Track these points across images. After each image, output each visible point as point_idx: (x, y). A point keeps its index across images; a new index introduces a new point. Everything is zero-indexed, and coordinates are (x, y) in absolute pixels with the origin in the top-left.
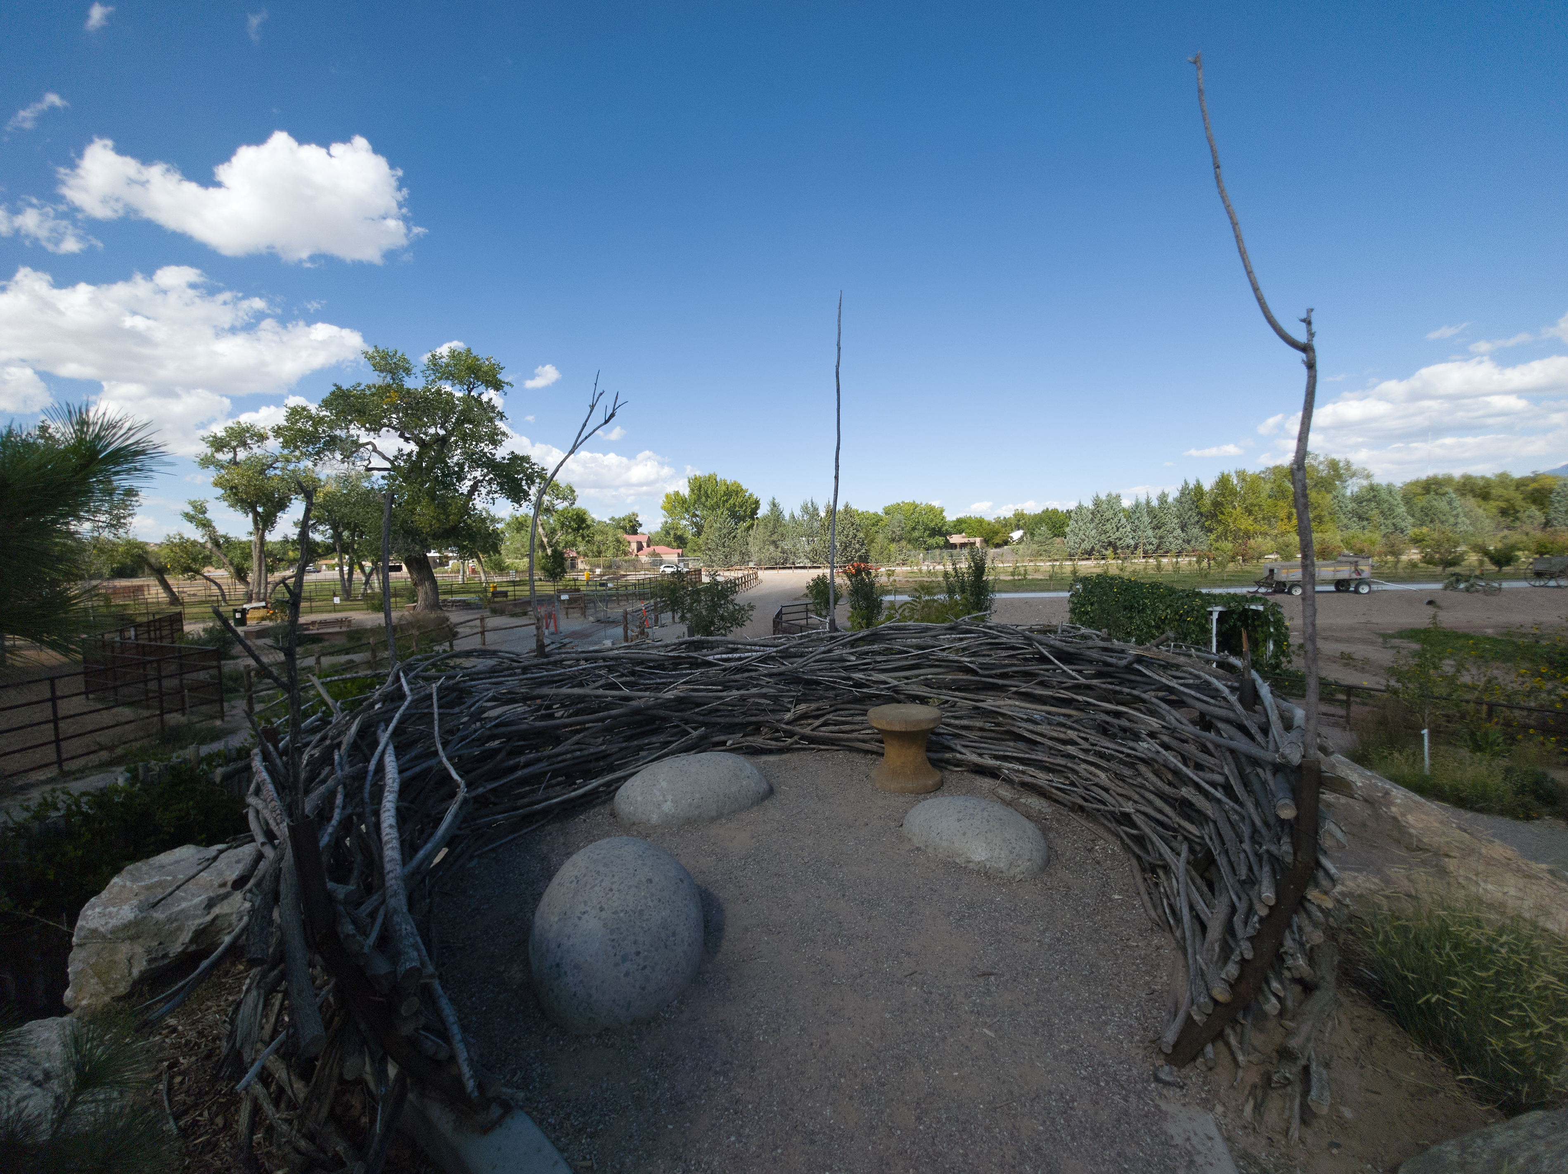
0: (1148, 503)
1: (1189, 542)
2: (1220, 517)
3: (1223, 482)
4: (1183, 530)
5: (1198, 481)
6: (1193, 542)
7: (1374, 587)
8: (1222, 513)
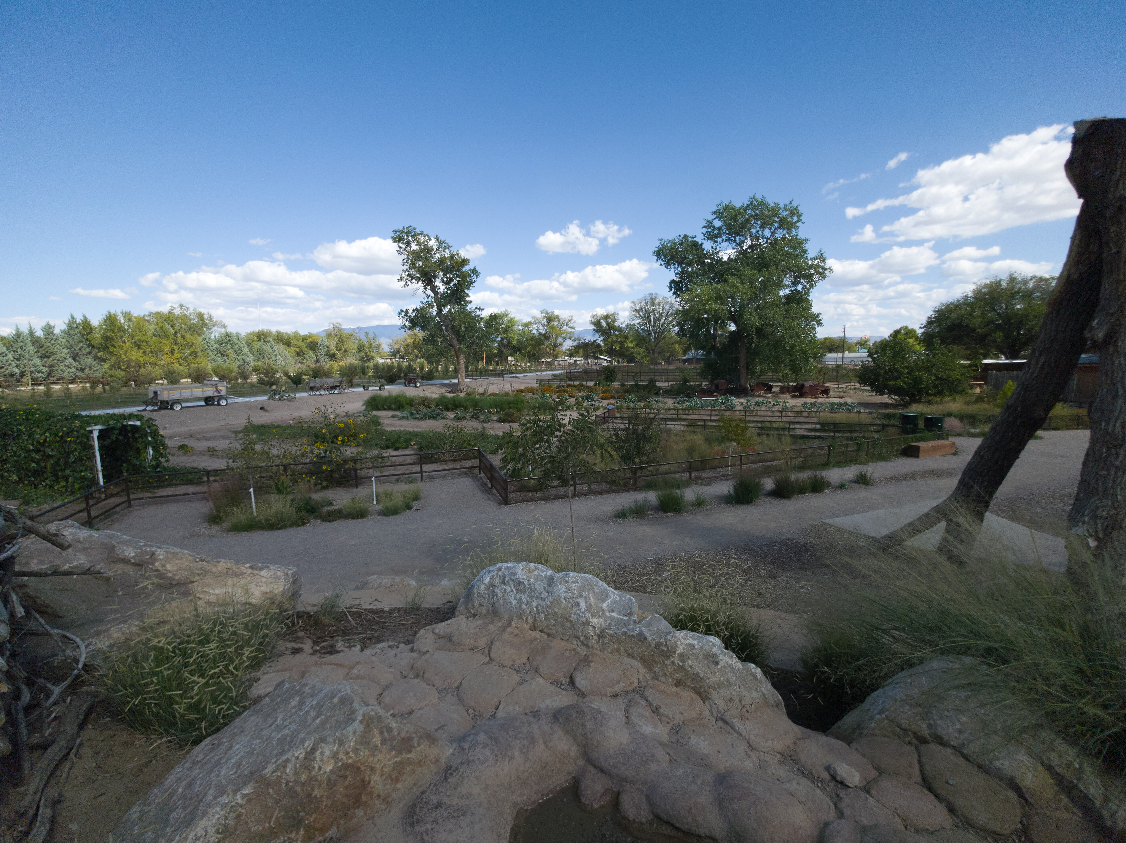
0: (31, 333)
1: (83, 370)
2: (112, 349)
3: (111, 320)
4: (75, 360)
5: (85, 317)
6: (87, 371)
7: (229, 401)
8: (113, 346)
